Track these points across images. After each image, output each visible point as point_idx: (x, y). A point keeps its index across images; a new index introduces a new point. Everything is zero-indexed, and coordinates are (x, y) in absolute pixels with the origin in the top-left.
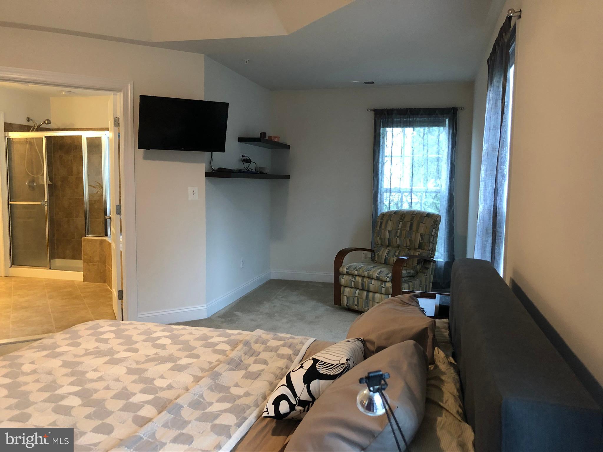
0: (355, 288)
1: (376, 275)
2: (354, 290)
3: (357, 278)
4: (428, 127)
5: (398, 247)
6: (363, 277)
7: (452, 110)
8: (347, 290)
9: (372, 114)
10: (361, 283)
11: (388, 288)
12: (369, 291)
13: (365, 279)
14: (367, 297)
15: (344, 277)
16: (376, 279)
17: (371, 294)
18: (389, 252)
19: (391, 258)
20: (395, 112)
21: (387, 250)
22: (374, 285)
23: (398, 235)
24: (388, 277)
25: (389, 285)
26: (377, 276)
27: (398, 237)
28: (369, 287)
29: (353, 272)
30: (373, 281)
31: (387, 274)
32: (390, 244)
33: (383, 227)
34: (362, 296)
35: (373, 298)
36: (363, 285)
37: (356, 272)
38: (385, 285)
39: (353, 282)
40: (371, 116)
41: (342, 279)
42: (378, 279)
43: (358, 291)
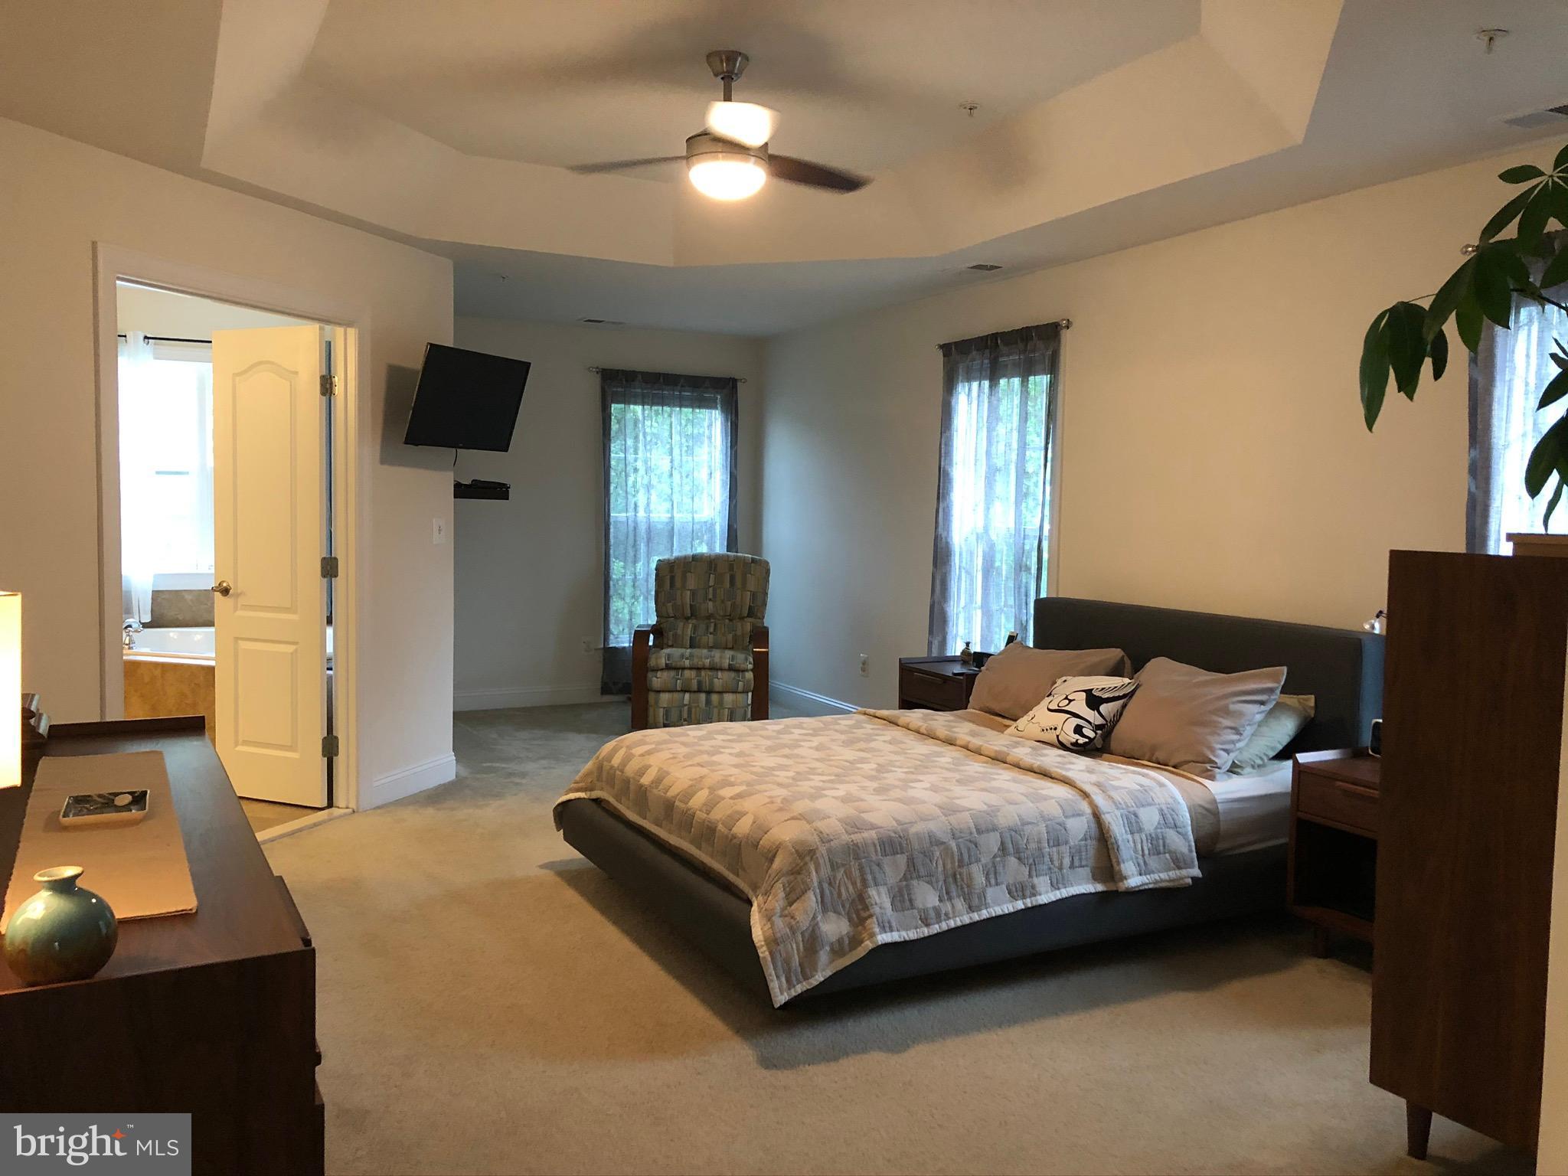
0: (682, 691)
1: (726, 663)
2: (681, 694)
3: (687, 673)
4: (693, 407)
5: (709, 617)
6: (698, 669)
7: (731, 383)
8: (665, 697)
9: (598, 379)
10: (696, 681)
11: (749, 681)
12: (709, 692)
13: (703, 673)
14: (708, 702)
15: (659, 674)
16: (725, 670)
17: (715, 697)
18: (695, 628)
19: (704, 637)
20: (640, 377)
21: (691, 625)
22: (721, 679)
23: (711, 596)
24: (750, 663)
25: (750, 675)
26: (729, 665)
27: (710, 600)
28: (711, 683)
29: (679, 664)
30: (720, 673)
31: (746, 659)
32: (694, 614)
33: (678, 583)
34: (698, 703)
35: (721, 703)
36: (699, 683)
37: (687, 663)
38: (744, 677)
39: (678, 681)
40: (594, 383)
41: (655, 678)
42: (731, 668)
43: (687, 696)
